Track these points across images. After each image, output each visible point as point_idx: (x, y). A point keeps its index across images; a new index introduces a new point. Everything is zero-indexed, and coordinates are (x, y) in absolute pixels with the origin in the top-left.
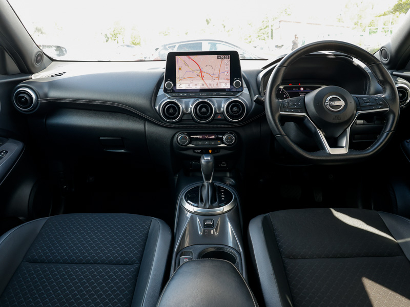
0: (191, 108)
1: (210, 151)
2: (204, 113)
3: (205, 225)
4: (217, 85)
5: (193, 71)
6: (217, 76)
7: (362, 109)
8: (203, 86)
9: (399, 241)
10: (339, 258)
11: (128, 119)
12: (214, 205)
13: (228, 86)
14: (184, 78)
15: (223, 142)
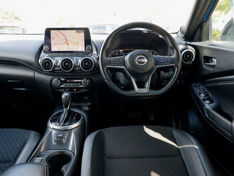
0: (59, 63)
1: (75, 90)
2: (67, 66)
3: (58, 137)
4: (77, 48)
5: (62, 40)
6: (76, 43)
7: (159, 64)
8: (68, 49)
9: (180, 147)
10: (140, 158)
11: (25, 69)
12: (66, 124)
13: (83, 49)
14: (56, 44)
15: (82, 85)
